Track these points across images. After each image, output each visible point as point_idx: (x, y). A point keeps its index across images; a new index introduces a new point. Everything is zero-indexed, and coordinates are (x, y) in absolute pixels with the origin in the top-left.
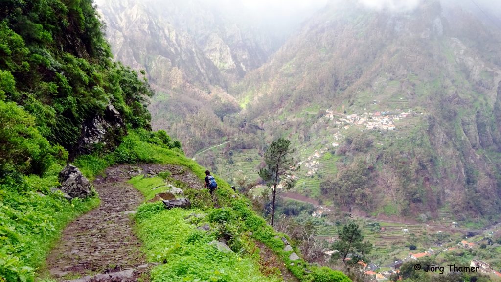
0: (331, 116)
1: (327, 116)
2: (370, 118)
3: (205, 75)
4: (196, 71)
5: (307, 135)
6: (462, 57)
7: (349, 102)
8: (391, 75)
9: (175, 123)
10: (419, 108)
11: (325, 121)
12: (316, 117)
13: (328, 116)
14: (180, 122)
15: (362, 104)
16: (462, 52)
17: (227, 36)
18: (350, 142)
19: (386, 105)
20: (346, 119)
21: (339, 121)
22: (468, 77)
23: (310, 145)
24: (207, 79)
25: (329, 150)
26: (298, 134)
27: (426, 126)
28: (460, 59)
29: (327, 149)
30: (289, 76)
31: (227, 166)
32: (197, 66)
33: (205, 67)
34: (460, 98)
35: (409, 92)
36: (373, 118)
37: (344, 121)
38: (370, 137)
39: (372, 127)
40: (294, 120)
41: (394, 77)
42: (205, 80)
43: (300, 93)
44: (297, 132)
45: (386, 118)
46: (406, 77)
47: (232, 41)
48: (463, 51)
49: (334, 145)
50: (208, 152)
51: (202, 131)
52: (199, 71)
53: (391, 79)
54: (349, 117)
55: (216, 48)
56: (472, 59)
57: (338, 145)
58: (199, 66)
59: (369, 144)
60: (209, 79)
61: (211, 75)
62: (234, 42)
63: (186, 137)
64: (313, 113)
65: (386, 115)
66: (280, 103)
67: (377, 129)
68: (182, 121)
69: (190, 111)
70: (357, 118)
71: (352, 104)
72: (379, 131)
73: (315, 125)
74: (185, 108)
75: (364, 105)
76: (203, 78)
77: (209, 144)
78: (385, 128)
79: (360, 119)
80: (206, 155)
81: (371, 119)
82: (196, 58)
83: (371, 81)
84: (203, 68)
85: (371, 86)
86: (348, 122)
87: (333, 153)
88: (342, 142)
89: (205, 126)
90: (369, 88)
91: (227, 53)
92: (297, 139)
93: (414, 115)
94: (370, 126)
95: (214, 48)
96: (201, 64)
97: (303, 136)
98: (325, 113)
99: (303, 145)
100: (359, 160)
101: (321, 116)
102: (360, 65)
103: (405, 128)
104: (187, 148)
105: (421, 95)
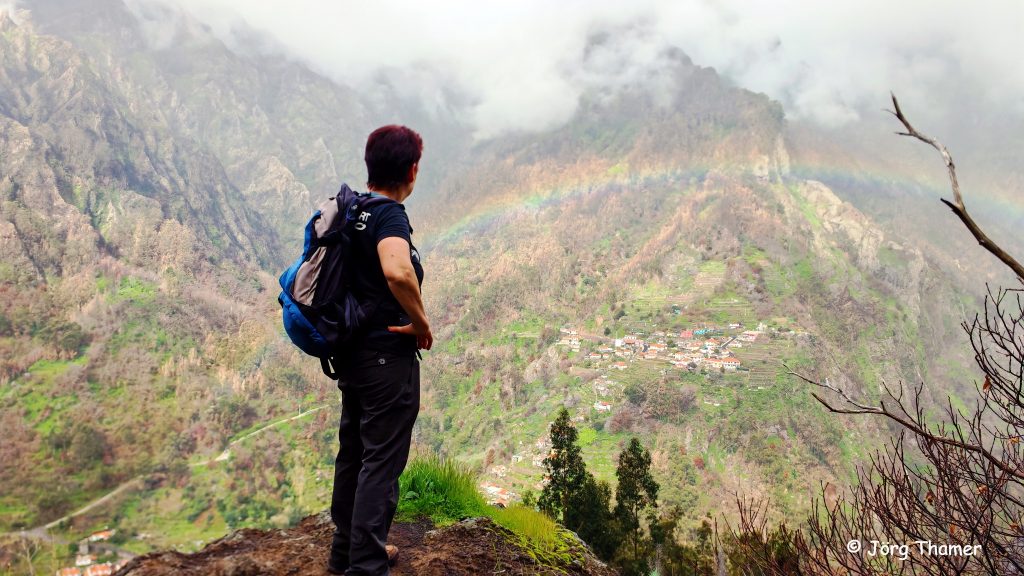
0: (576, 345)
1: (564, 341)
2: (671, 344)
3: (247, 248)
4: (226, 238)
5: (519, 387)
6: (834, 221)
7: (613, 308)
8: (702, 248)
9: (171, 359)
10: (783, 321)
11: (560, 352)
12: (535, 345)
13: (567, 342)
14: (185, 356)
15: (644, 313)
16: (834, 211)
17: (301, 165)
18: (635, 397)
19: (704, 314)
20: (613, 347)
21: (598, 353)
22: (854, 260)
23: (535, 410)
24: (253, 258)
25: (587, 419)
26: (498, 384)
27: (807, 361)
28: (830, 223)
29: (582, 418)
30: (459, 256)
31: (318, 472)
32: (227, 226)
33: (247, 228)
34: (855, 302)
35: (752, 286)
36: (680, 343)
37: (608, 353)
38: (685, 388)
39: (686, 364)
40: (483, 352)
41: (709, 254)
42: (248, 258)
43: (497, 288)
44: (495, 381)
45: (710, 345)
46: (739, 253)
47: (314, 178)
48: (835, 207)
49: (599, 406)
50: (266, 436)
51: (250, 379)
52: (234, 239)
53: (705, 259)
54: (619, 343)
55: (275, 190)
56: (858, 225)
57: (609, 407)
58: (234, 227)
59: (686, 405)
60: (259, 259)
61: (263, 250)
62: (317, 180)
63: (202, 396)
64: (528, 334)
65: (707, 337)
66: (442, 313)
67: (698, 370)
68: (192, 352)
69: (215, 328)
70: (640, 344)
71: (622, 314)
72: (703, 372)
73: (537, 364)
74: (202, 319)
75: (650, 315)
76: (242, 254)
77: (269, 413)
78: (717, 365)
79: (646, 348)
80: (262, 443)
81: (674, 346)
82: (225, 207)
83: (658, 261)
84: (242, 231)
85: (661, 274)
86: (618, 354)
87: (599, 427)
88: (619, 400)
89: (259, 365)
90: (656, 277)
91: (303, 203)
92: (497, 397)
93: (773, 336)
94: (681, 361)
95: (269, 188)
96: (237, 220)
97: (511, 390)
98: (559, 335)
99: (513, 411)
100: (669, 444)
101: (550, 342)
102: (624, 230)
103: (764, 366)
104: (206, 424)
105: (780, 293)
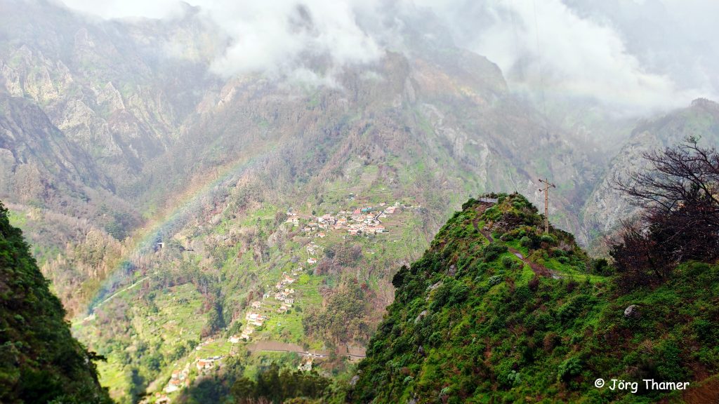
0: (296, 223)
1: (289, 221)
2: (349, 218)
3: (72, 170)
4: (57, 166)
5: (264, 252)
6: (441, 129)
7: (316, 198)
8: (365, 158)
9: (47, 262)
10: (407, 200)
11: (287, 227)
12: (272, 224)
13: (291, 221)
14: (55, 259)
15: (334, 200)
16: (440, 122)
17: (98, 103)
18: (330, 254)
19: (366, 199)
20: (317, 222)
21: (309, 227)
22: (452, 153)
23: (275, 265)
24: (78, 177)
25: (304, 270)
26: (252, 251)
27: (420, 223)
28: (439, 130)
29: (301, 269)
30: (218, 165)
31: (149, 318)
32: (56, 157)
33: (70, 157)
34: (449, 181)
35: (392, 180)
36: (353, 217)
37: (315, 226)
38: (355, 245)
39: (356, 231)
40: (241, 231)
41: (369, 161)
42: (74, 178)
43: (245, 190)
44: (249, 249)
45: (370, 217)
46: (385, 160)
47: (108, 110)
48: (441, 120)
49: (310, 261)
50: (114, 301)
51: (99, 268)
52: (62, 165)
53: (367, 164)
54: (320, 219)
55: (83, 124)
56: (453, 131)
57: (315, 261)
58: (60, 157)
59: (357, 255)
60: (82, 177)
61: (83, 170)
62: (111, 112)
63: (71, 283)
64: (267, 218)
65: (368, 212)
66: (212, 207)
67: (363, 234)
68: (59, 256)
69: (70, 238)
70: (332, 219)
71: (322, 201)
72: (365, 235)
73: (274, 235)
74: (61, 234)
75: (338, 201)
76: (70, 176)
77: (113, 287)
78: (372, 230)
79: (336, 221)
80: (112, 306)
81: (351, 219)
82: (52, 143)
83: (340, 168)
84: (67, 159)
85: (342, 175)
86: (321, 226)
87: (311, 273)
88: (321, 256)
89: (102, 259)
90: (340, 177)
91: (105, 132)
92: (252, 259)
93: (403, 209)
94: (353, 229)
95: (79, 123)
96: (62, 152)
97: (260, 253)
98: (286, 217)
99: (262, 266)
100: (348, 279)
101: (281, 221)
102: (321, 145)
103: (397, 228)
104: (76, 300)
105: (407, 183)
